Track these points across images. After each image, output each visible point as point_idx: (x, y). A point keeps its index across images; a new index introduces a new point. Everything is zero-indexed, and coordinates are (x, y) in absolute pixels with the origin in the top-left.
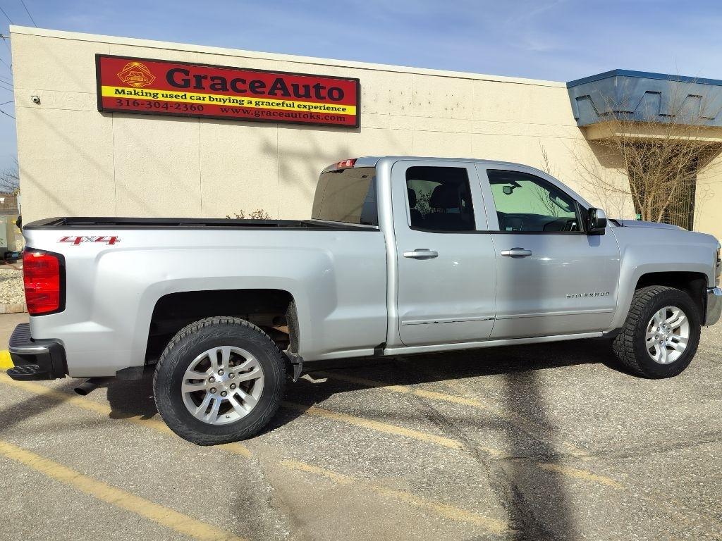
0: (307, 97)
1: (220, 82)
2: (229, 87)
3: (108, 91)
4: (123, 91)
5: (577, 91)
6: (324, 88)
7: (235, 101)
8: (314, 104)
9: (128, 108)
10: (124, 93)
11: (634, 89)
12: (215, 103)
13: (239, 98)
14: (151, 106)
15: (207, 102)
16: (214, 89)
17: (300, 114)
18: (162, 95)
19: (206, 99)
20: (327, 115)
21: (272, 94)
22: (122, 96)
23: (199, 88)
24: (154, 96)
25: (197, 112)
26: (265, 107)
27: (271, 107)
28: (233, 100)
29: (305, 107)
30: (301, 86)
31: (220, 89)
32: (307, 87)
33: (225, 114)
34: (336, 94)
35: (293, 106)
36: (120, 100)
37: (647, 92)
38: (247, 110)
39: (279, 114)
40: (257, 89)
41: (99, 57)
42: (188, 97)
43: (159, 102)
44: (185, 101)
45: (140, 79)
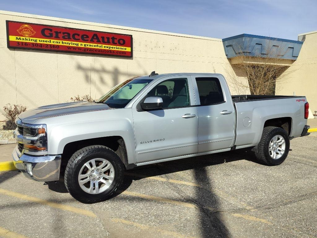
0: (108, 43)
1: (67, 35)
2: (71, 37)
3: (13, 38)
4: (20, 38)
5: (227, 43)
6: (116, 39)
7: (75, 44)
8: (112, 46)
9: (22, 46)
10: (20, 39)
11: (251, 42)
12: (65, 45)
13: (76, 43)
14: (34, 46)
15: (61, 44)
16: (64, 38)
17: (105, 50)
18: (39, 41)
19: (60, 43)
20: (117, 51)
21: (92, 41)
22: (19, 41)
23: (57, 38)
24: (35, 41)
25: (56, 49)
26: (88, 47)
27: (91, 47)
29: (107, 47)
30: (105, 38)
31: (67, 38)
32: (108, 38)
33: (69, 50)
34: (122, 42)
35: (102, 47)
36: (18, 42)
37: (256, 44)
38: (80, 48)
39: (95, 50)
40: (85, 39)
41: (7, 22)
42: (52, 42)
44: (50, 43)
45: (28, 33)
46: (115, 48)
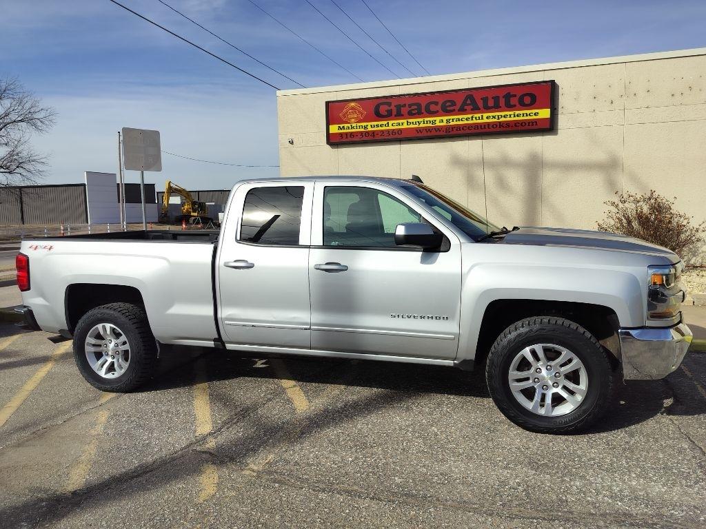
0: (497, 107)
1: (416, 107)
2: (423, 111)
3: (334, 129)
4: (343, 127)
6: (515, 96)
7: (429, 122)
8: (503, 114)
9: (347, 140)
10: (344, 129)
12: (412, 126)
13: (431, 119)
14: (363, 136)
15: (405, 126)
16: (411, 115)
17: (489, 125)
18: (371, 126)
19: (404, 124)
20: (516, 122)
21: (462, 111)
22: (342, 131)
23: (399, 115)
24: (365, 127)
25: (396, 136)
26: (455, 123)
27: (461, 123)
28: (427, 121)
29: (494, 117)
30: (490, 98)
31: (416, 114)
32: (496, 98)
33: (420, 134)
34: (527, 100)
35: (482, 119)
36: (341, 134)
38: (438, 129)
39: (469, 128)
40: (449, 109)
41: (327, 103)
42: (390, 124)
43: (368, 132)
44: (388, 128)
45: (355, 116)
46: (512, 116)
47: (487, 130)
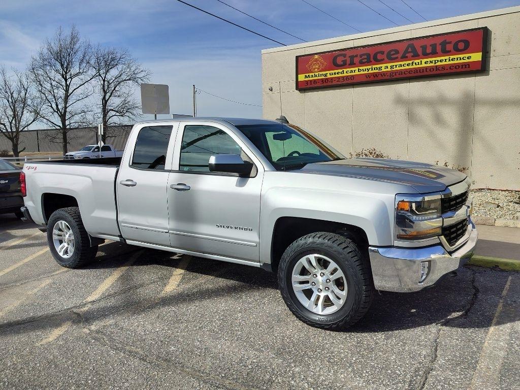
0: (434, 53)
1: (366, 57)
2: (372, 59)
3: (302, 78)
4: (309, 76)
6: (450, 43)
8: (439, 59)
9: (311, 86)
12: (362, 72)
13: (378, 66)
14: (323, 83)
15: (357, 73)
16: (362, 63)
17: (426, 69)
18: (330, 74)
19: (355, 71)
20: (451, 66)
21: (404, 58)
22: (308, 79)
23: (352, 64)
24: (325, 75)
25: (350, 81)
26: (398, 68)
27: (403, 68)
28: (375, 68)
29: (431, 62)
30: (428, 46)
31: (366, 62)
32: (433, 46)
33: (368, 79)
34: (461, 46)
35: (421, 64)
36: (307, 82)
38: (384, 74)
39: (410, 72)
40: (392, 57)
41: (297, 57)
42: (345, 72)
43: (327, 79)
44: (343, 75)
45: (317, 67)
46: (447, 60)
47: (425, 73)
